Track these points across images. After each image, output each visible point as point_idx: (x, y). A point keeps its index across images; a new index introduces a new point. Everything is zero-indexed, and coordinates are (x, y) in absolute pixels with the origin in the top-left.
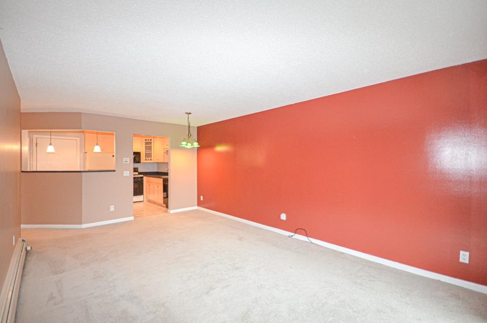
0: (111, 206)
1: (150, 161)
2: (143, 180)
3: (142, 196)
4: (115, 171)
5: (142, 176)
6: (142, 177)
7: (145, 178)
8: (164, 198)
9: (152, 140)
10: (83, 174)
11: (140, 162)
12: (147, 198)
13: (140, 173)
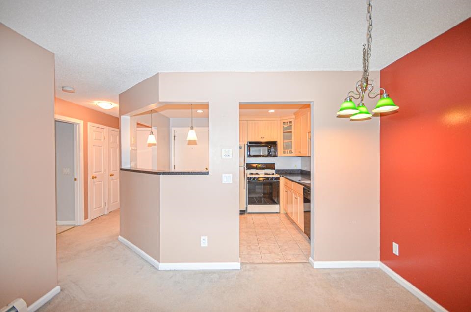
0: (202, 238)
1: (289, 154)
2: (279, 182)
3: (277, 206)
4: (206, 173)
5: (278, 176)
6: (278, 178)
7: (282, 180)
8: (304, 212)
9: (293, 122)
10: (162, 176)
11: (277, 156)
12: (285, 210)
13: (278, 172)
